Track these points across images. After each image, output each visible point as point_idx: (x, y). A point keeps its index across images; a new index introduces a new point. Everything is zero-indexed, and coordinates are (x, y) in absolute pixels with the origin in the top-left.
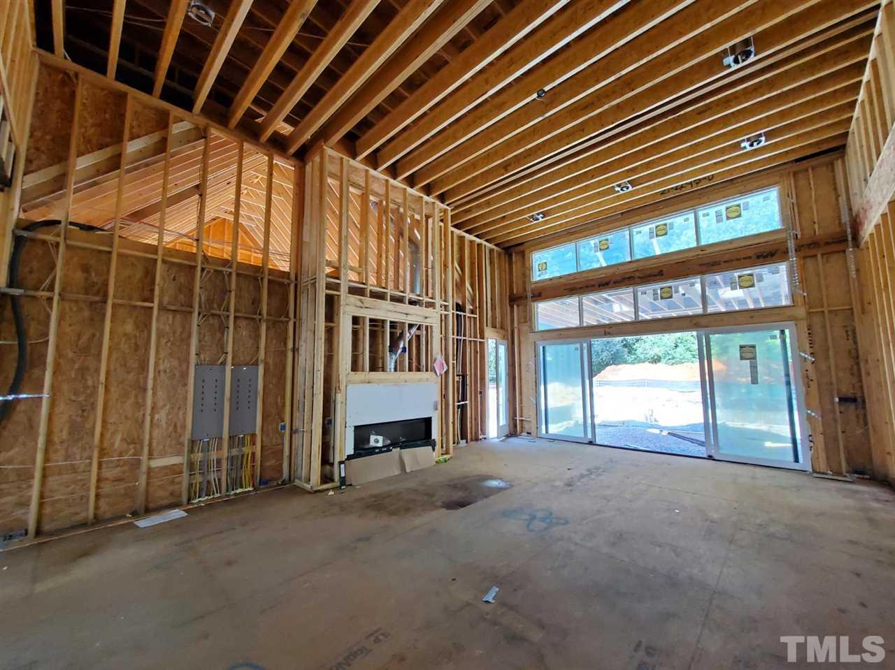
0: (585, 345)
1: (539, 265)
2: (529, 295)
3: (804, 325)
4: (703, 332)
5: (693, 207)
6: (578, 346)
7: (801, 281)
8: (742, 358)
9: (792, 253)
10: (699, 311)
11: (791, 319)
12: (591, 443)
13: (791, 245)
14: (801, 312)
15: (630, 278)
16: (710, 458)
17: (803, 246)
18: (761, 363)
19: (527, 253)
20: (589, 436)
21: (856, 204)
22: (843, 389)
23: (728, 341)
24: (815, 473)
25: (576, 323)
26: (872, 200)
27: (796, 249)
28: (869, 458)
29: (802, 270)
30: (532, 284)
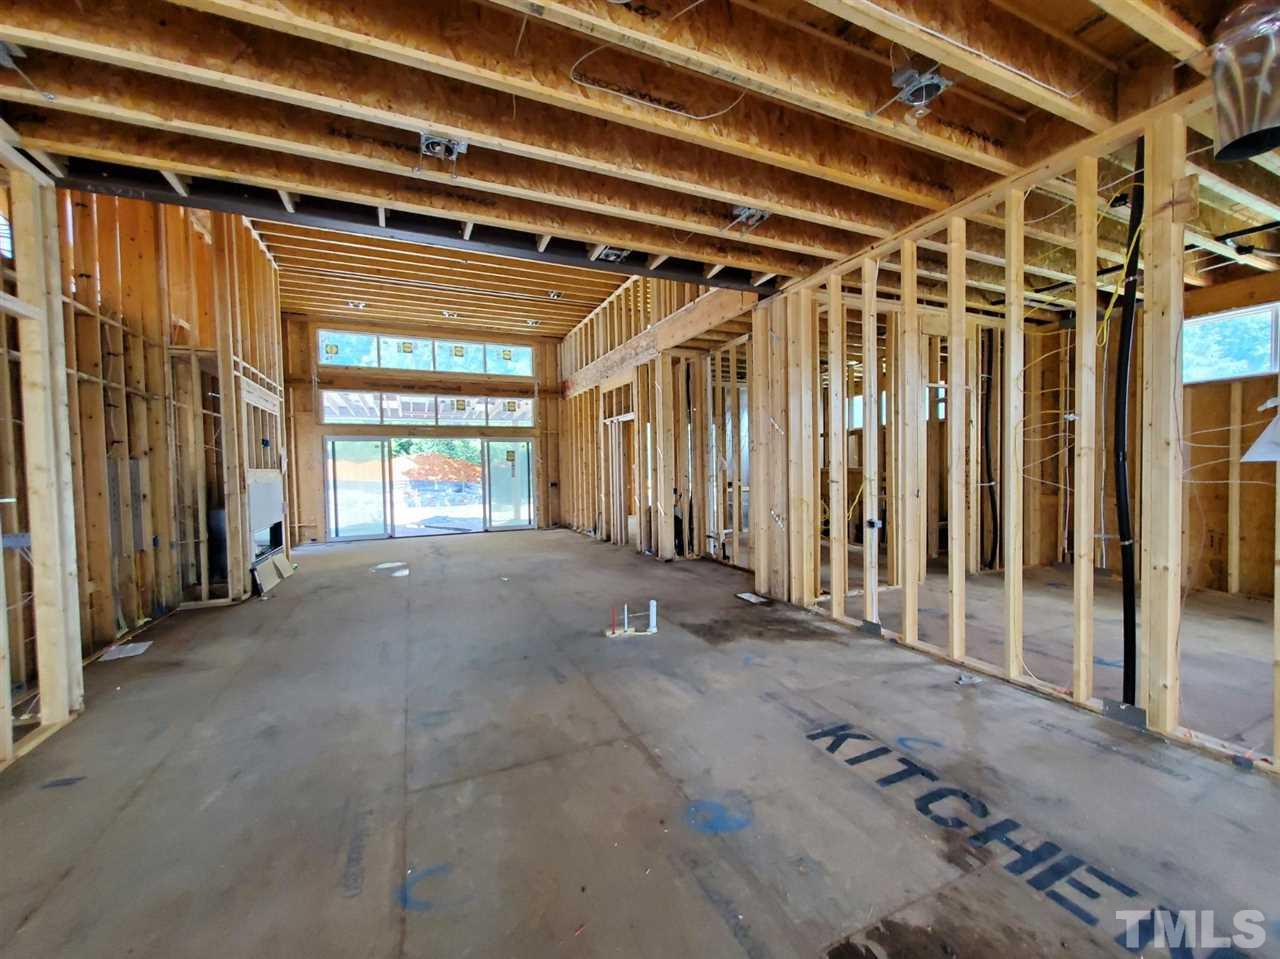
0: (386, 444)
1: (327, 346)
2: (315, 378)
3: (539, 439)
4: (485, 439)
6: (379, 443)
7: (541, 413)
8: (508, 460)
9: (536, 393)
10: (483, 423)
11: (533, 436)
12: (391, 537)
13: (536, 388)
14: (537, 432)
15: (434, 387)
16: (486, 531)
17: (544, 391)
18: (516, 464)
19: (311, 327)
20: (389, 531)
21: (566, 375)
22: (552, 479)
23: (499, 447)
24: (539, 528)
25: (376, 420)
26: (579, 381)
27: (539, 392)
28: (559, 516)
29: (540, 406)
30: (318, 366)
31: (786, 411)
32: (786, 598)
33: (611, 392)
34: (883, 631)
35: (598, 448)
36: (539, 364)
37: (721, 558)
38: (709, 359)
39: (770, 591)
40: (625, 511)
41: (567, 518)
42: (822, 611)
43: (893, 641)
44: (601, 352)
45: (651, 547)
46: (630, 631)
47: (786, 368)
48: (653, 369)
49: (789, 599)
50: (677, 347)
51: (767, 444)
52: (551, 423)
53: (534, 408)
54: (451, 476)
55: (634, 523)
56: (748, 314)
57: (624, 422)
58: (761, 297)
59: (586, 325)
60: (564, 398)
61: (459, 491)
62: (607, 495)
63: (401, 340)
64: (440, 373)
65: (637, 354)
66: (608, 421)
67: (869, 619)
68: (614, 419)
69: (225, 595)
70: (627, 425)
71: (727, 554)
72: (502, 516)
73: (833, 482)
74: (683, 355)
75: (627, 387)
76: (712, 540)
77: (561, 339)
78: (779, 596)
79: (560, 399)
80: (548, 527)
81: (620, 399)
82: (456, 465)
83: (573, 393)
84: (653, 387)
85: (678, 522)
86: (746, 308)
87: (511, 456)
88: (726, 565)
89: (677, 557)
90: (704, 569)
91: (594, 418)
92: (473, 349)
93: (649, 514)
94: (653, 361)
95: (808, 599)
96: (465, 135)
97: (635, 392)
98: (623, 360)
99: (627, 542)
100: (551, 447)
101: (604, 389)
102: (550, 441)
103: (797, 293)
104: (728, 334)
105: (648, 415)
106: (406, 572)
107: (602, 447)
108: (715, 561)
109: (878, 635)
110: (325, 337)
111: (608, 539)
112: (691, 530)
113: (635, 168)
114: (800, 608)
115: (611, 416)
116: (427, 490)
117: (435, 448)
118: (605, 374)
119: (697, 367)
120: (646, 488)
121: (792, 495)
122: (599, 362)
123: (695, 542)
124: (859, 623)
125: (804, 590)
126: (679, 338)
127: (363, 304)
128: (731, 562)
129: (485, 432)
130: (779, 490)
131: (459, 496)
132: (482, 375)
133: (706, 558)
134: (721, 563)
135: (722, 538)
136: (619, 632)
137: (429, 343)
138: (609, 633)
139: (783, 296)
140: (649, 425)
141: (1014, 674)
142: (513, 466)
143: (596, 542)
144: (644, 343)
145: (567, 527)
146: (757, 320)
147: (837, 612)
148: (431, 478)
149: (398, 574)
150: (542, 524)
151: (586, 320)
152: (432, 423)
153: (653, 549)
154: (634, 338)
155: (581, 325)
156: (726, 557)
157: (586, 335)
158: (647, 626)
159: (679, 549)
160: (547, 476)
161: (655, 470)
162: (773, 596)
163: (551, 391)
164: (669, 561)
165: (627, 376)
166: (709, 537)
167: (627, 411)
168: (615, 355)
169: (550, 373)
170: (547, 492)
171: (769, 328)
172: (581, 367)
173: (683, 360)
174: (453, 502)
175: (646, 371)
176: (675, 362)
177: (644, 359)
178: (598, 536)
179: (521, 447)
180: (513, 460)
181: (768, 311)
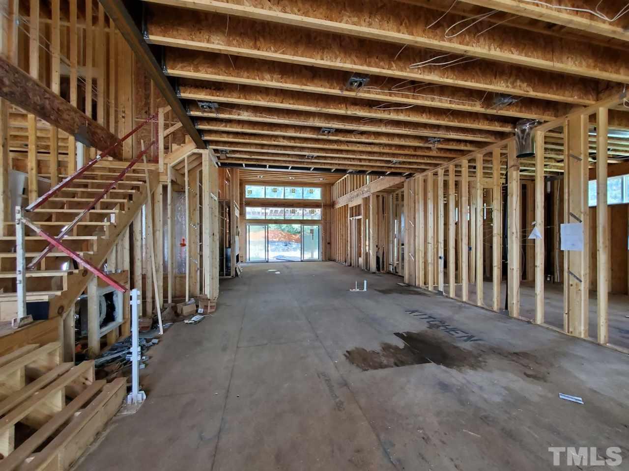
0: (267, 226)
1: (248, 191)
2: (245, 203)
3: (323, 225)
4: (302, 225)
5: (302, 187)
6: (264, 226)
7: (324, 214)
8: (311, 233)
9: (322, 206)
10: (302, 218)
11: (321, 224)
12: (267, 262)
13: (322, 204)
14: (322, 222)
15: (284, 205)
16: (302, 261)
17: (326, 205)
18: (314, 234)
19: (244, 184)
20: (267, 259)
21: (334, 199)
22: (328, 241)
23: (307, 228)
24: (322, 261)
25: (263, 218)
26: (340, 202)
27: (324, 205)
28: (331, 256)
29: (324, 212)
30: (245, 198)
31: (415, 218)
32: (414, 285)
33: (353, 207)
34: (444, 294)
35: (348, 229)
36: (323, 194)
37: (395, 273)
38: (391, 196)
39: (409, 282)
40: (358, 255)
41: (334, 257)
42: (426, 289)
43: (447, 297)
44: (349, 191)
45: (367, 267)
46: (358, 290)
47: (415, 203)
48: (369, 200)
49: (415, 284)
50: (378, 192)
51: (409, 229)
52: (328, 219)
53: (321, 212)
54: (282, 239)
55: (361, 260)
56: (403, 182)
57: (358, 219)
58: (407, 178)
59: (343, 180)
60: (333, 208)
61: (286, 245)
62: (351, 247)
63: (273, 187)
64: (287, 199)
65: (363, 193)
66: (351, 219)
67: (440, 290)
68: (354, 218)
69: (230, 275)
70: (359, 220)
71: (397, 271)
72: (307, 256)
73: (429, 243)
74: (380, 194)
75: (359, 206)
76: (391, 266)
77: (333, 184)
78: (412, 284)
79: (332, 209)
80: (326, 261)
81: (356, 210)
82: (284, 234)
83: (338, 206)
84: (369, 206)
85: (378, 258)
86: (402, 181)
87: (312, 231)
88: (397, 275)
89: (377, 272)
90: (387, 276)
91: (346, 217)
92: (299, 190)
93: (367, 255)
94: (369, 196)
95: (421, 284)
96: (316, 154)
97: (362, 208)
98: (358, 195)
99: (358, 266)
100: (328, 227)
101: (350, 206)
102: (327, 225)
103: (419, 178)
104: (398, 188)
105: (367, 216)
106: (279, 273)
107: (349, 228)
108: (392, 274)
109: (442, 295)
110: (248, 188)
111: (351, 265)
112: (383, 262)
113: (361, 155)
114: (419, 287)
115: (353, 217)
116: (273, 245)
117: (276, 227)
118: (351, 199)
119: (387, 198)
120: (366, 246)
121: (417, 248)
122: (348, 196)
123: (385, 266)
124: (437, 292)
125: (420, 282)
126: (379, 189)
127: (262, 176)
128: (398, 274)
129: (302, 222)
130: (412, 246)
131: (286, 248)
132: (302, 200)
133: (389, 273)
134: (394, 274)
135: (395, 265)
136: (354, 290)
137: (283, 188)
138: (351, 290)
139: (414, 178)
140: (367, 220)
141: (479, 304)
142: (313, 235)
143: (345, 266)
144: (366, 189)
145: (334, 261)
146: (406, 184)
147: (430, 289)
148: (274, 240)
149: (277, 273)
150: (324, 260)
151: (343, 178)
152: (283, 218)
153: (368, 269)
154: (362, 187)
155: (341, 180)
156: (396, 272)
157: (343, 183)
158: (363, 289)
159: (378, 268)
160: (326, 240)
161: (369, 238)
162: (410, 284)
163: (327, 205)
164: (374, 273)
165: (358, 201)
166: (390, 264)
167: (359, 215)
168: (355, 193)
169: (328, 198)
170: (326, 247)
171: (409, 188)
172: (341, 196)
173: (381, 196)
174: (283, 250)
175: (366, 200)
176: (378, 196)
177: (366, 195)
178: (347, 264)
179: (315, 227)
180: (313, 233)
181: (409, 182)
